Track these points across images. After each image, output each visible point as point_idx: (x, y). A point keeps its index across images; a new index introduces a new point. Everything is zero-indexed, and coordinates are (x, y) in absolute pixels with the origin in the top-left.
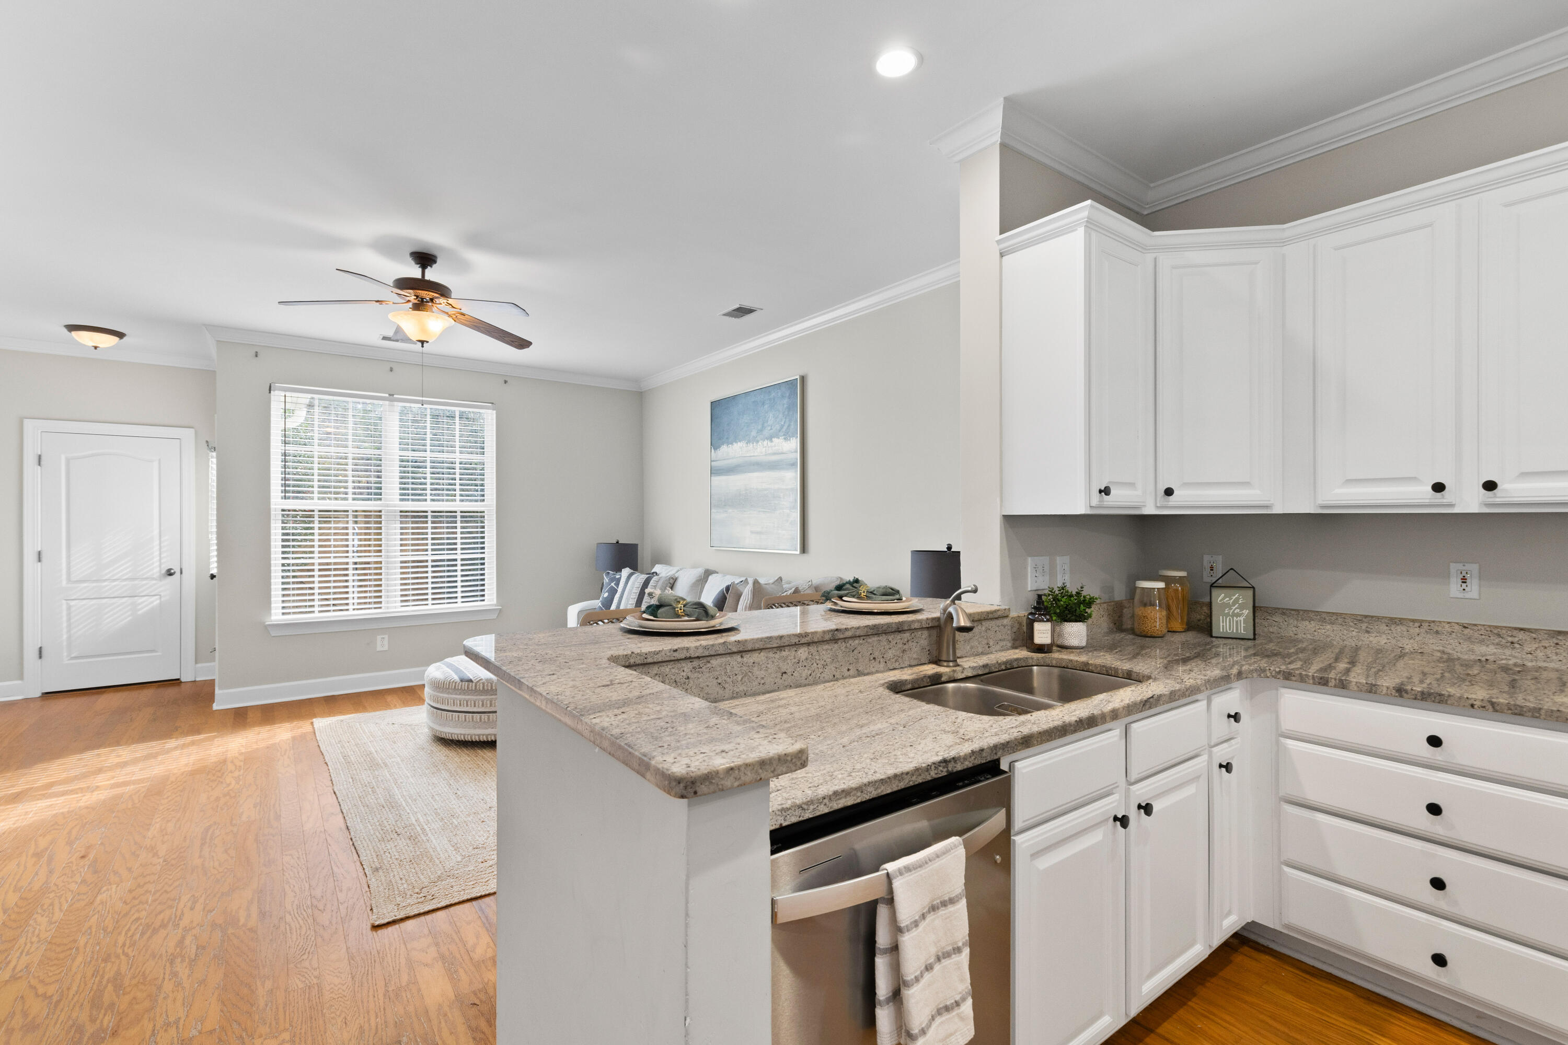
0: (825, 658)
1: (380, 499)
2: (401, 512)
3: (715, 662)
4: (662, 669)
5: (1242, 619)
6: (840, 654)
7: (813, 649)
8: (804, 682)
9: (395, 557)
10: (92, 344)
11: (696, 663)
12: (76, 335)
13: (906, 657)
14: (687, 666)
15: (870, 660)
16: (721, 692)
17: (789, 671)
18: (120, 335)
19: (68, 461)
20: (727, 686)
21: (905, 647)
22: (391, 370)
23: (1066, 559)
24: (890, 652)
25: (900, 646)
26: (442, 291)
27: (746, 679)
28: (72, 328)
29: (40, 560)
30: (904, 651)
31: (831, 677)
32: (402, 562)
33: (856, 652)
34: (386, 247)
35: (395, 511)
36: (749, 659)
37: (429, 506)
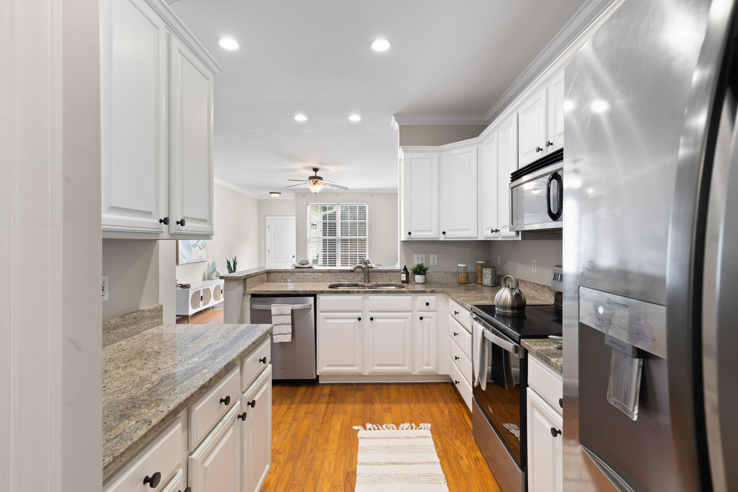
0: (327, 276)
1: (335, 236)
2: (341, 239)
3: (296, 274)
4: (283, 273)
5: (489, 279)
6: (332, 276)
7: (323, 274)
8: (321, 281)
9: (339, 253)
10: (274, 197)
11: (291, 273)
12: (272, 195)
13: (356, 279)
14: (289, 274)
15: (342, 279)
16: (297, 280)
17: (316, 278)
18: (280, 193)
19: (274, 226)
20: (299, 279)
21: (355, 277)
22: (337, 195)
23: (435, 256)
24: (350, 277)
25: (353, 276)
26: (320, 178)
27: (304, 278)
28: (271, 193)
29: (269, 252)
30: (355, 278)
31: (329, 281)
32: (341, 255)
33: (337, 276)
34: (307, 168)
35: (339, 239)
36: (304, 274)
37: (349, 237)
